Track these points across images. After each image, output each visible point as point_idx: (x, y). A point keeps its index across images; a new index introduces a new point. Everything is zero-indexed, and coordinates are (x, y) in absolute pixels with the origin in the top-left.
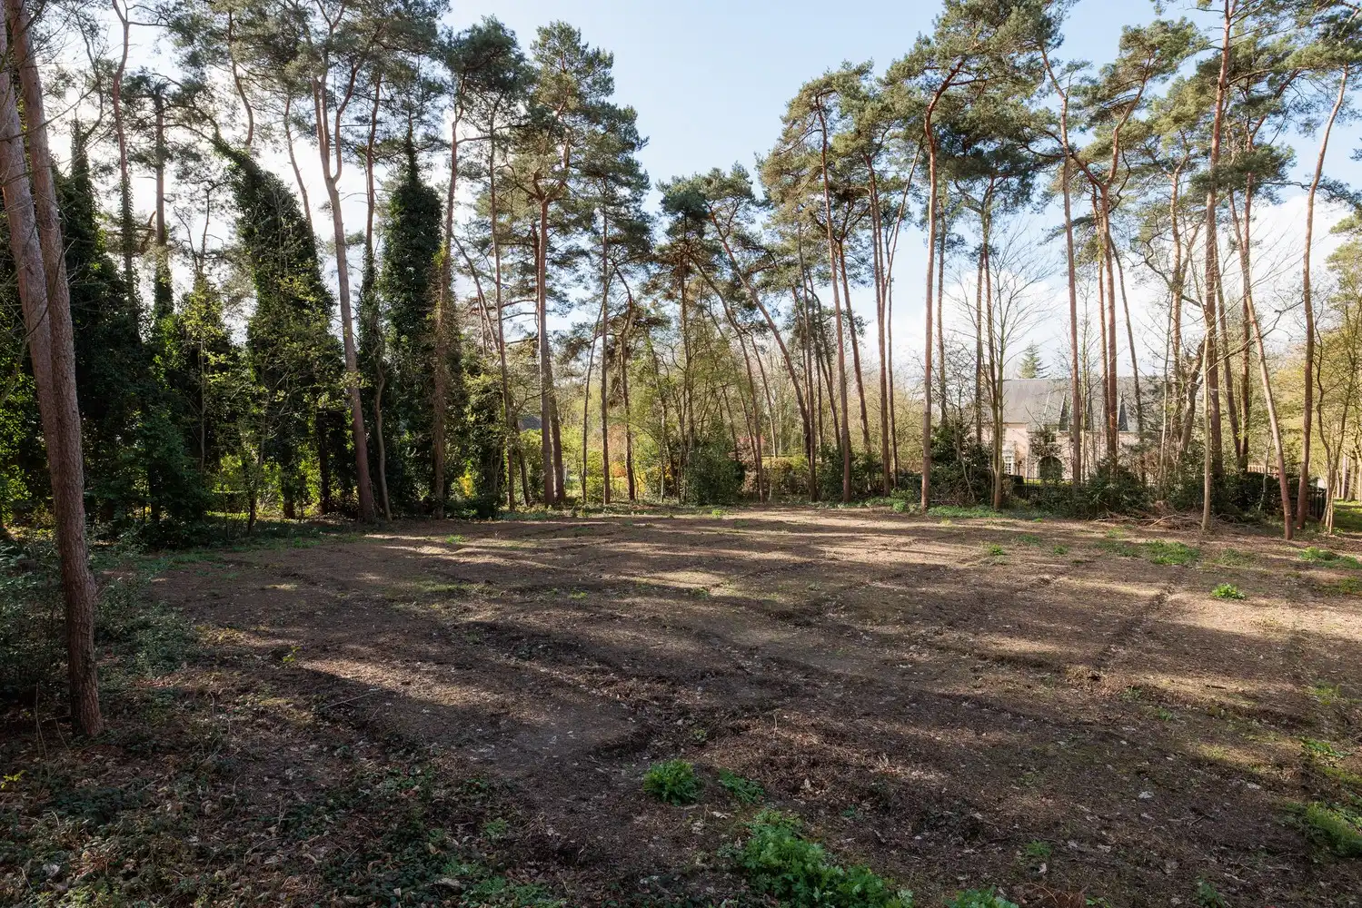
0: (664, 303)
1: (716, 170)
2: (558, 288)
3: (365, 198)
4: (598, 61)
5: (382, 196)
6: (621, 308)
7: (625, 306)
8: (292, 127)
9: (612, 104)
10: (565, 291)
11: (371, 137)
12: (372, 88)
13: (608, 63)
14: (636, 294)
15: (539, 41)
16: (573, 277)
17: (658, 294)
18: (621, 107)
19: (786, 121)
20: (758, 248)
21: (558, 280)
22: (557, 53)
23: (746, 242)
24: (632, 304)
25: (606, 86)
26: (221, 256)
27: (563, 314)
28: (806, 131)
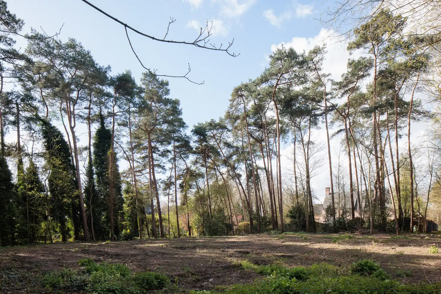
0: (201, 168)
1: (212, 120)
2: (162, 164)
3: (88, 135)
4: (164, 84)
5: (93, 134)
6: (184, 170)
7: (186, 169)
8: (63, 112)
9: (170, 98)
10: (164, 165)
11: (90, 114)
12: (89, 97)
13: (167, 84)
14: (189, 165)
15: (143, 78)
16: (167, 160)
17: (198, 165)
18: (174, 99)
19: (231, 101)
20: (232, 147)
21: (162, 161)
22: (149, 82)
23: (228, 145)
24: (188, 169)
25: (167, 92)
26: (38, 155)
27: (164, 173)
28: (239, 104)
